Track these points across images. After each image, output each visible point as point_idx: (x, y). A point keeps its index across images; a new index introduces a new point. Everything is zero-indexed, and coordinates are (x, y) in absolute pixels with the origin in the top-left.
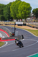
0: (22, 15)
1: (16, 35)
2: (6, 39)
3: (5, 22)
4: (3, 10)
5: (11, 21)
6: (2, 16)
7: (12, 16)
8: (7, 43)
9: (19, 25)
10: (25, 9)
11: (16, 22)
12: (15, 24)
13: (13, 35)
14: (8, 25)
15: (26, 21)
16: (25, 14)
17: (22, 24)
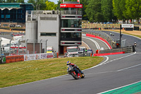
0: (132, 12)
1: (123, 45)
2: (106, 52)
3: (105, 25)
4: (100, 5)
5: (114, 22)
6: (99, 15)
7: (116, 14)
8: (108, 58)
9: (127, 29)
10: (136, 3)
11: (122, 25)
12: (121, 28)
13: (118, 45)
14: (110, 28)
15: (139, 23)
16: (137, 11)
17: (133, 27)
